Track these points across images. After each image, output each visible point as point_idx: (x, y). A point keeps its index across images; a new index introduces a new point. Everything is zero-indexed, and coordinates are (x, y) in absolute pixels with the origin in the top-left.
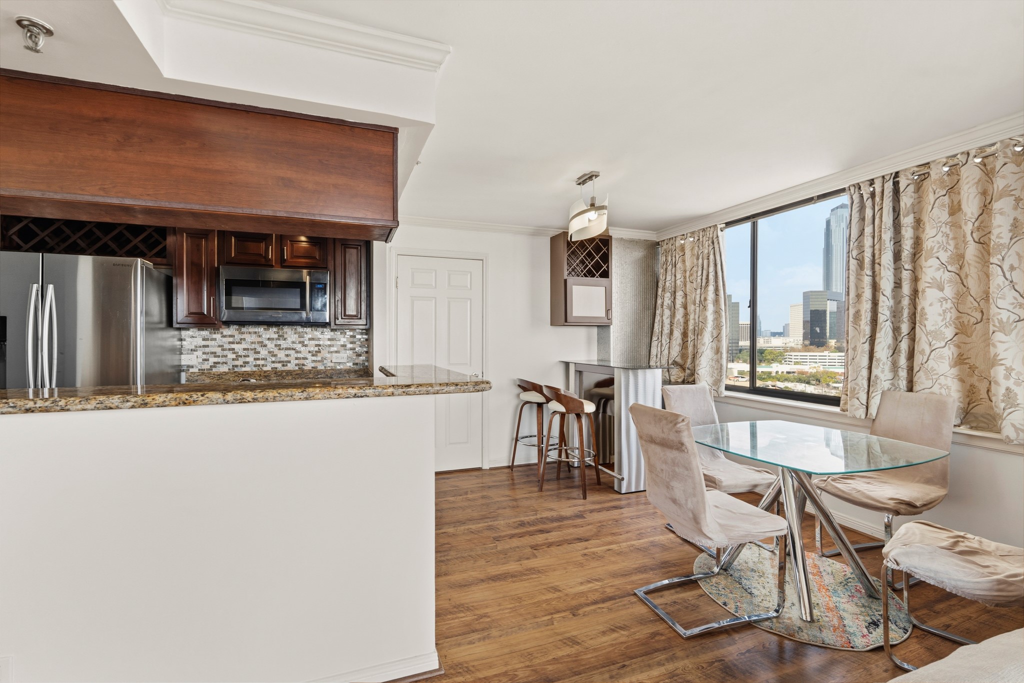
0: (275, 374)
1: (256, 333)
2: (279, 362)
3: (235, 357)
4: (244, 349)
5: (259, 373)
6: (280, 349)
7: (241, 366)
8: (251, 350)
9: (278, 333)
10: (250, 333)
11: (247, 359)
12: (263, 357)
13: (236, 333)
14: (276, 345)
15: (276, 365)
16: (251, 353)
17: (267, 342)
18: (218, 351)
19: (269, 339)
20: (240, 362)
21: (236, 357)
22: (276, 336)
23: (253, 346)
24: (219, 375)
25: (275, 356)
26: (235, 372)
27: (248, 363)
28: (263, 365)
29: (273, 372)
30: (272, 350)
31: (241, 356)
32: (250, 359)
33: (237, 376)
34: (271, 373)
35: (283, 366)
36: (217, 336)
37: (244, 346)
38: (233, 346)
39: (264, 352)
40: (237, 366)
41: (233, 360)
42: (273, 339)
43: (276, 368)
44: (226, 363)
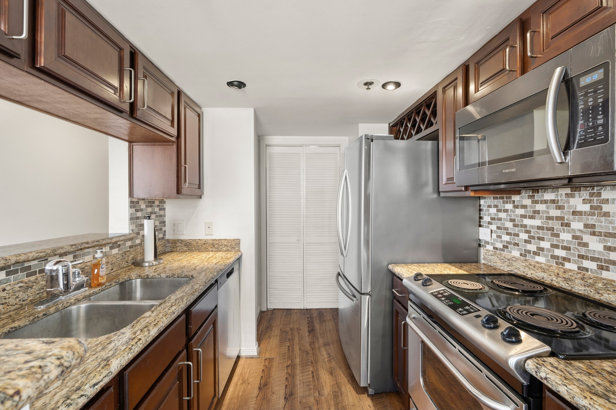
0: (582, 279)
1: (553, 201)
2: (593, 259)
3: (527, 238)
4: (539, 228)
5: (556, 271)
6: (594, 234)
7: (535, 253)
8: (548, 229)
9: (590, 201)
10: (546, 202)
11: (543, 244)
12: (565, 244)
13: (527, 202)
14: (586, 226)
15: (586, 264)
16: (547, 235)
17: (571, 217)
18: (509, 225)
19: (574, 213)
20: (532, 247)
21: (529, 237)
22: (586, 208)
23: (551, 224)
24: (509, 260)
25: (586, 245)
26: (526, 260)
27: (542, 249)
28: (564, 259)
29: (579, 275)
30: (578, 234)
31: (533, 238)
32: (545, 245)
33: (527, 266)
34: (575, 276)
35: (601, 268)
36: (509, 206)
37: (537, 222)
38: (527, 222)
39: (566, 236)
40: (529, 252)
41: (526, 241)
42: (580, 213)
43: (587, 270)
44: (517, 245)
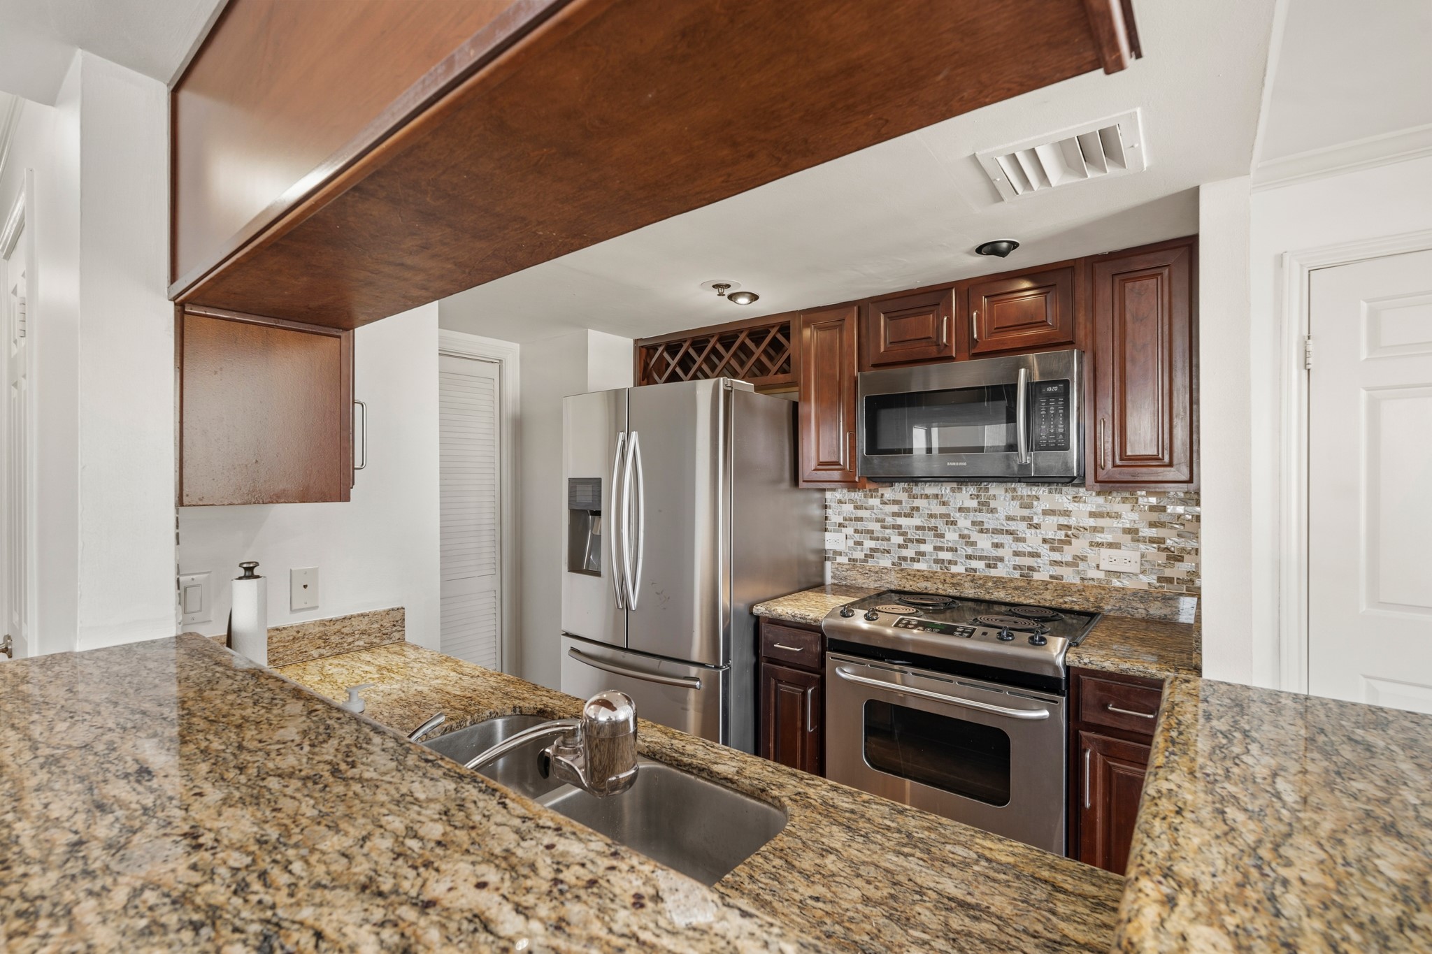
0: (972, 581)
1: (936, 496)
2: (981, 558)
3: (901, 542)
4: (918, 528)
5: (942, 577)
6: (981, 531)
7: (913, 560)
8: (930, 529)
9: (978, 497)
10: (927, 497)
11: (923, 548)
12: (950, 545)
13: (903, 496)
14: (974, 523)
15: (975, 564)
16: (929, 535)
17: (958, 515)
18: (876, 527)
19: (960, 509)
20: (909, 553)
21: (905, 541)
22: (974, 504)
23: (933, 522)
24: (877, 573)
25: (973, 544)
26: (902, 570)
27: (923, 554)
28: (950, 562)
29: (969, 578)
30: (966, 532)
31: (911, 541)
32: (927, 548)
33: (904, 577)
34: (965, 579)
35: (989, 566)
36: (875, 502)
37: (916, 521)
38: (901, 521)
39: (951, 536)
40: (905, 559)
41: (900, 546)
42: (967, 510)
43: (975, 570)
44: (888, 552)
